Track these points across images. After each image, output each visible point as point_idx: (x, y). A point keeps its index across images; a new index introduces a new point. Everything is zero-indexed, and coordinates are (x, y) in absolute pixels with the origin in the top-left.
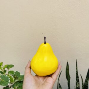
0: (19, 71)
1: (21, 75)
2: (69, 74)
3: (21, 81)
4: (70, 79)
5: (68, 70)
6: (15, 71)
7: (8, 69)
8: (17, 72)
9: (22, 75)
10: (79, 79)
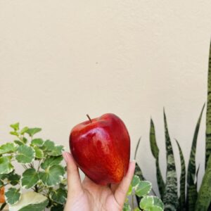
0: (51, 140)
1: (56, 145)
2: (155, 144)
3: (57, 155)
4: (158, 154)
5: (154, 134)
6: (45, 140)
7: (30, 135)
8: (48, 141)
9: (59, 145)
10: (171, 148)
